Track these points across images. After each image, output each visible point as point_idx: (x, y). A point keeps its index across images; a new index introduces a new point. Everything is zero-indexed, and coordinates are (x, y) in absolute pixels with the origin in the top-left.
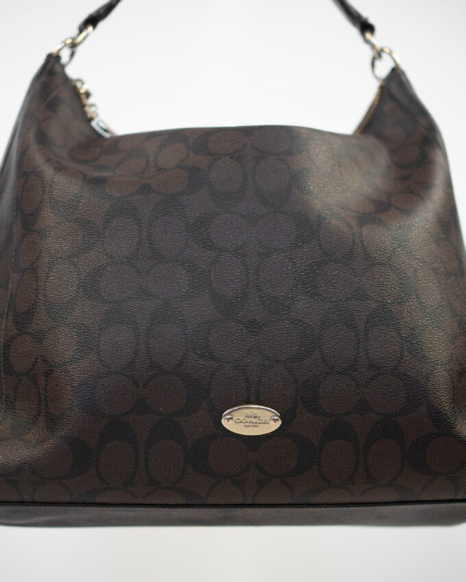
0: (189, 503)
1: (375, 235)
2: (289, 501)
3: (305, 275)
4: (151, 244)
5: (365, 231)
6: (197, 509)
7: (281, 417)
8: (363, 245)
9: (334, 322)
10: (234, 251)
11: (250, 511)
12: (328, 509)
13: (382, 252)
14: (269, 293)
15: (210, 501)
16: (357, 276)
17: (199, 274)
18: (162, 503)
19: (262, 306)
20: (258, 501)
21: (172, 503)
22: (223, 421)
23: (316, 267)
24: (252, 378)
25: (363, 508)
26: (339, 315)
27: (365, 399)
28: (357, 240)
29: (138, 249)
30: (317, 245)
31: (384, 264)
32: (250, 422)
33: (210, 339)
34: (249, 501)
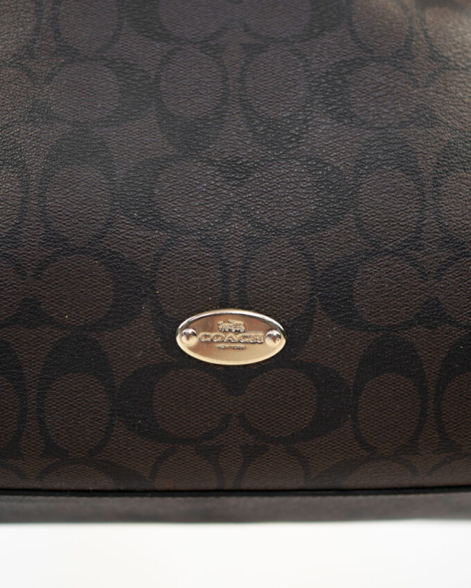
0: (122, 488)
1: (448, 22)
2: (301, 484)
3: (327, 82)
4: (57, 31)
5: (430, 15)
6: (137, 499)
7: (285, 333)
8: (427, 37)
9: (379, 163)
10: (202, 42)
11: (232, 501)
12: (371, 497)
13: (460, 50)
14: (263, 111)
15: (160, 484)
16: (418, 87)
17: (139, 81)
18: (73, 488)
19: (250, 135)
20: (246, 485)
21: (91, 488)
22: (178, 339)
23: (345, 70)
24: (232, 260)
25: (431, 496)
26: (388, 151)
27: (436, 299)
28: (417, 28)
29: (34, 41)
30: (348, 32)
31: (463, 69)
32: (229, 341)
33: (156, 191)
34: (229, 485)
